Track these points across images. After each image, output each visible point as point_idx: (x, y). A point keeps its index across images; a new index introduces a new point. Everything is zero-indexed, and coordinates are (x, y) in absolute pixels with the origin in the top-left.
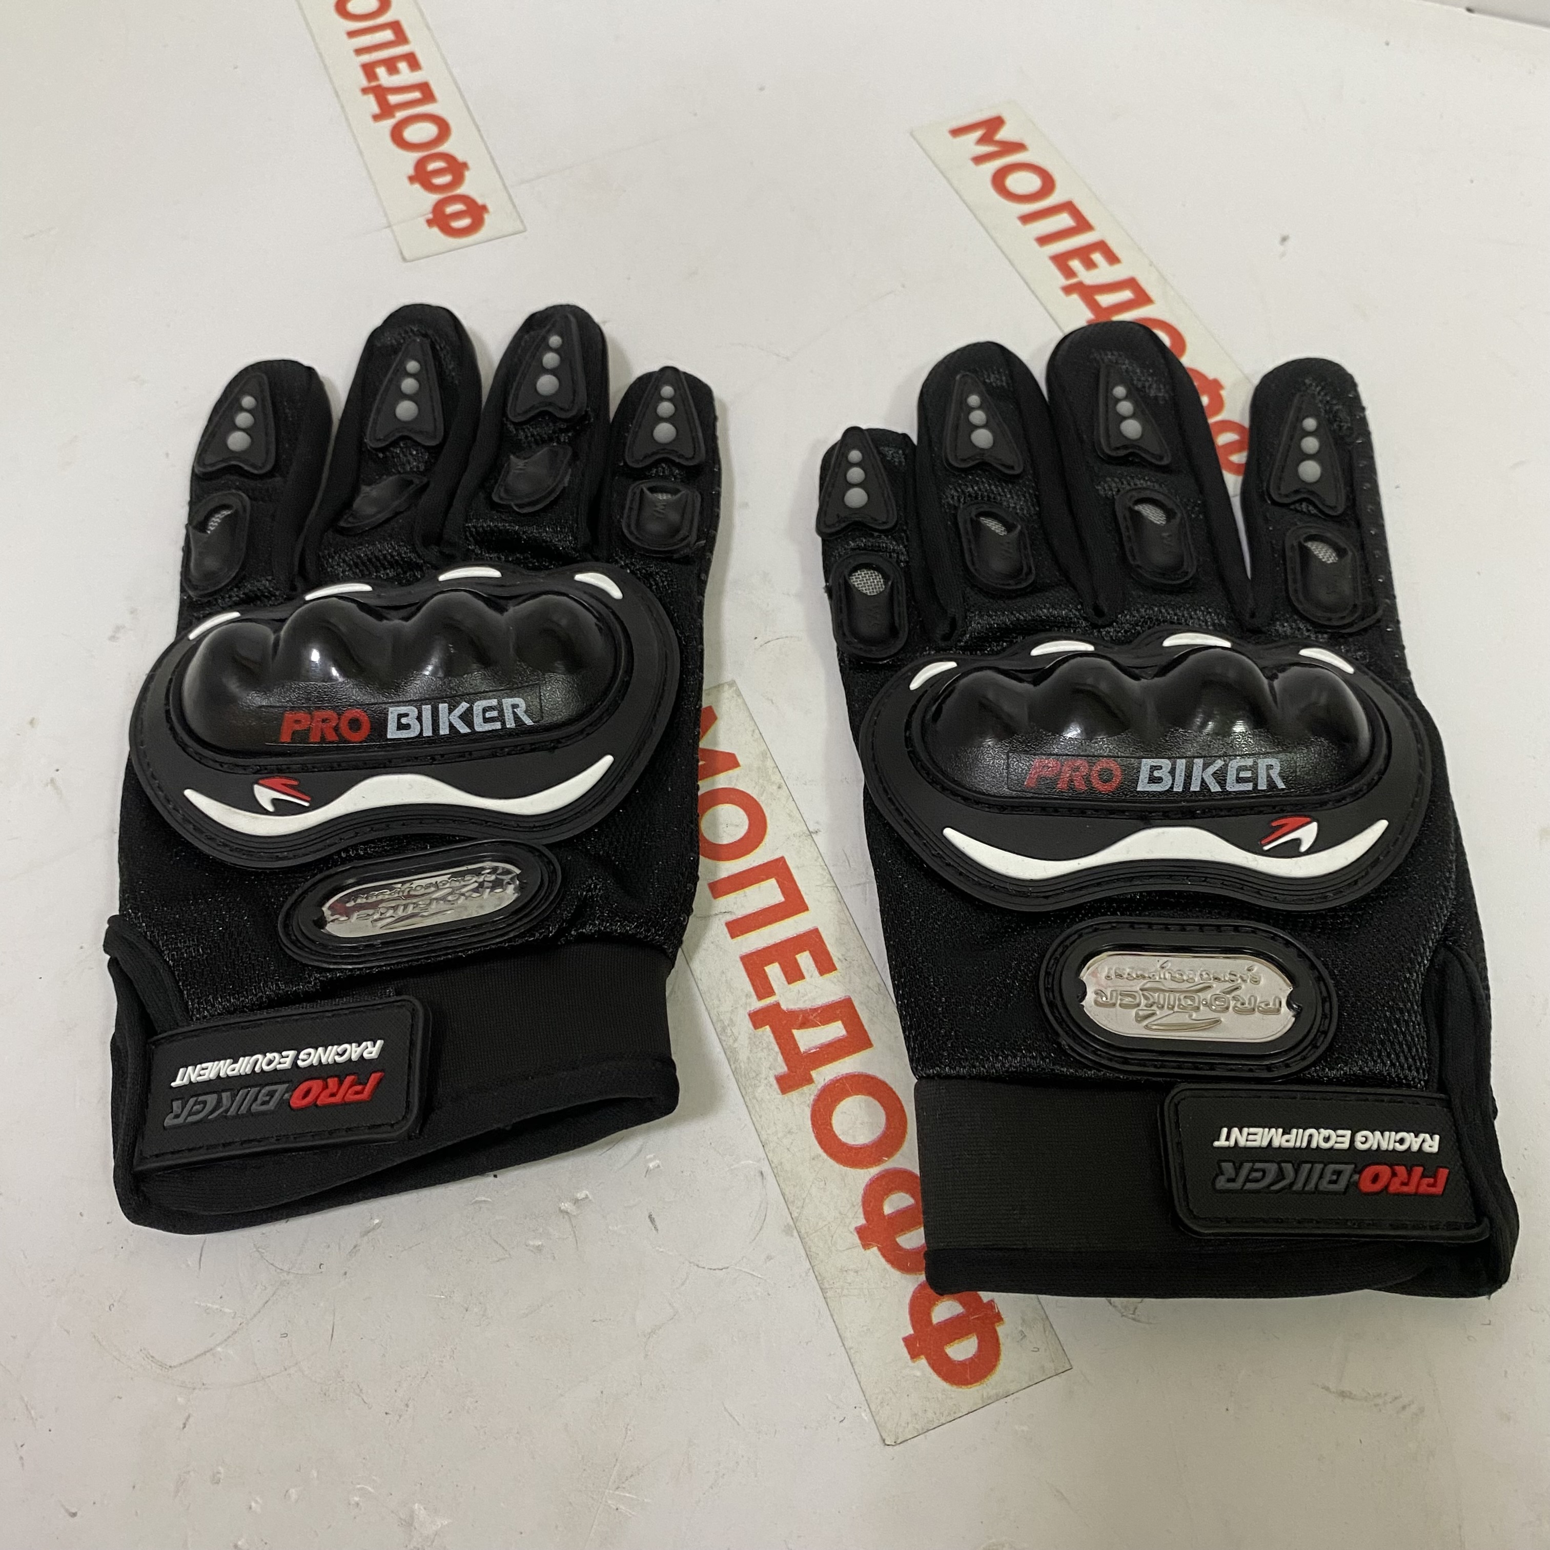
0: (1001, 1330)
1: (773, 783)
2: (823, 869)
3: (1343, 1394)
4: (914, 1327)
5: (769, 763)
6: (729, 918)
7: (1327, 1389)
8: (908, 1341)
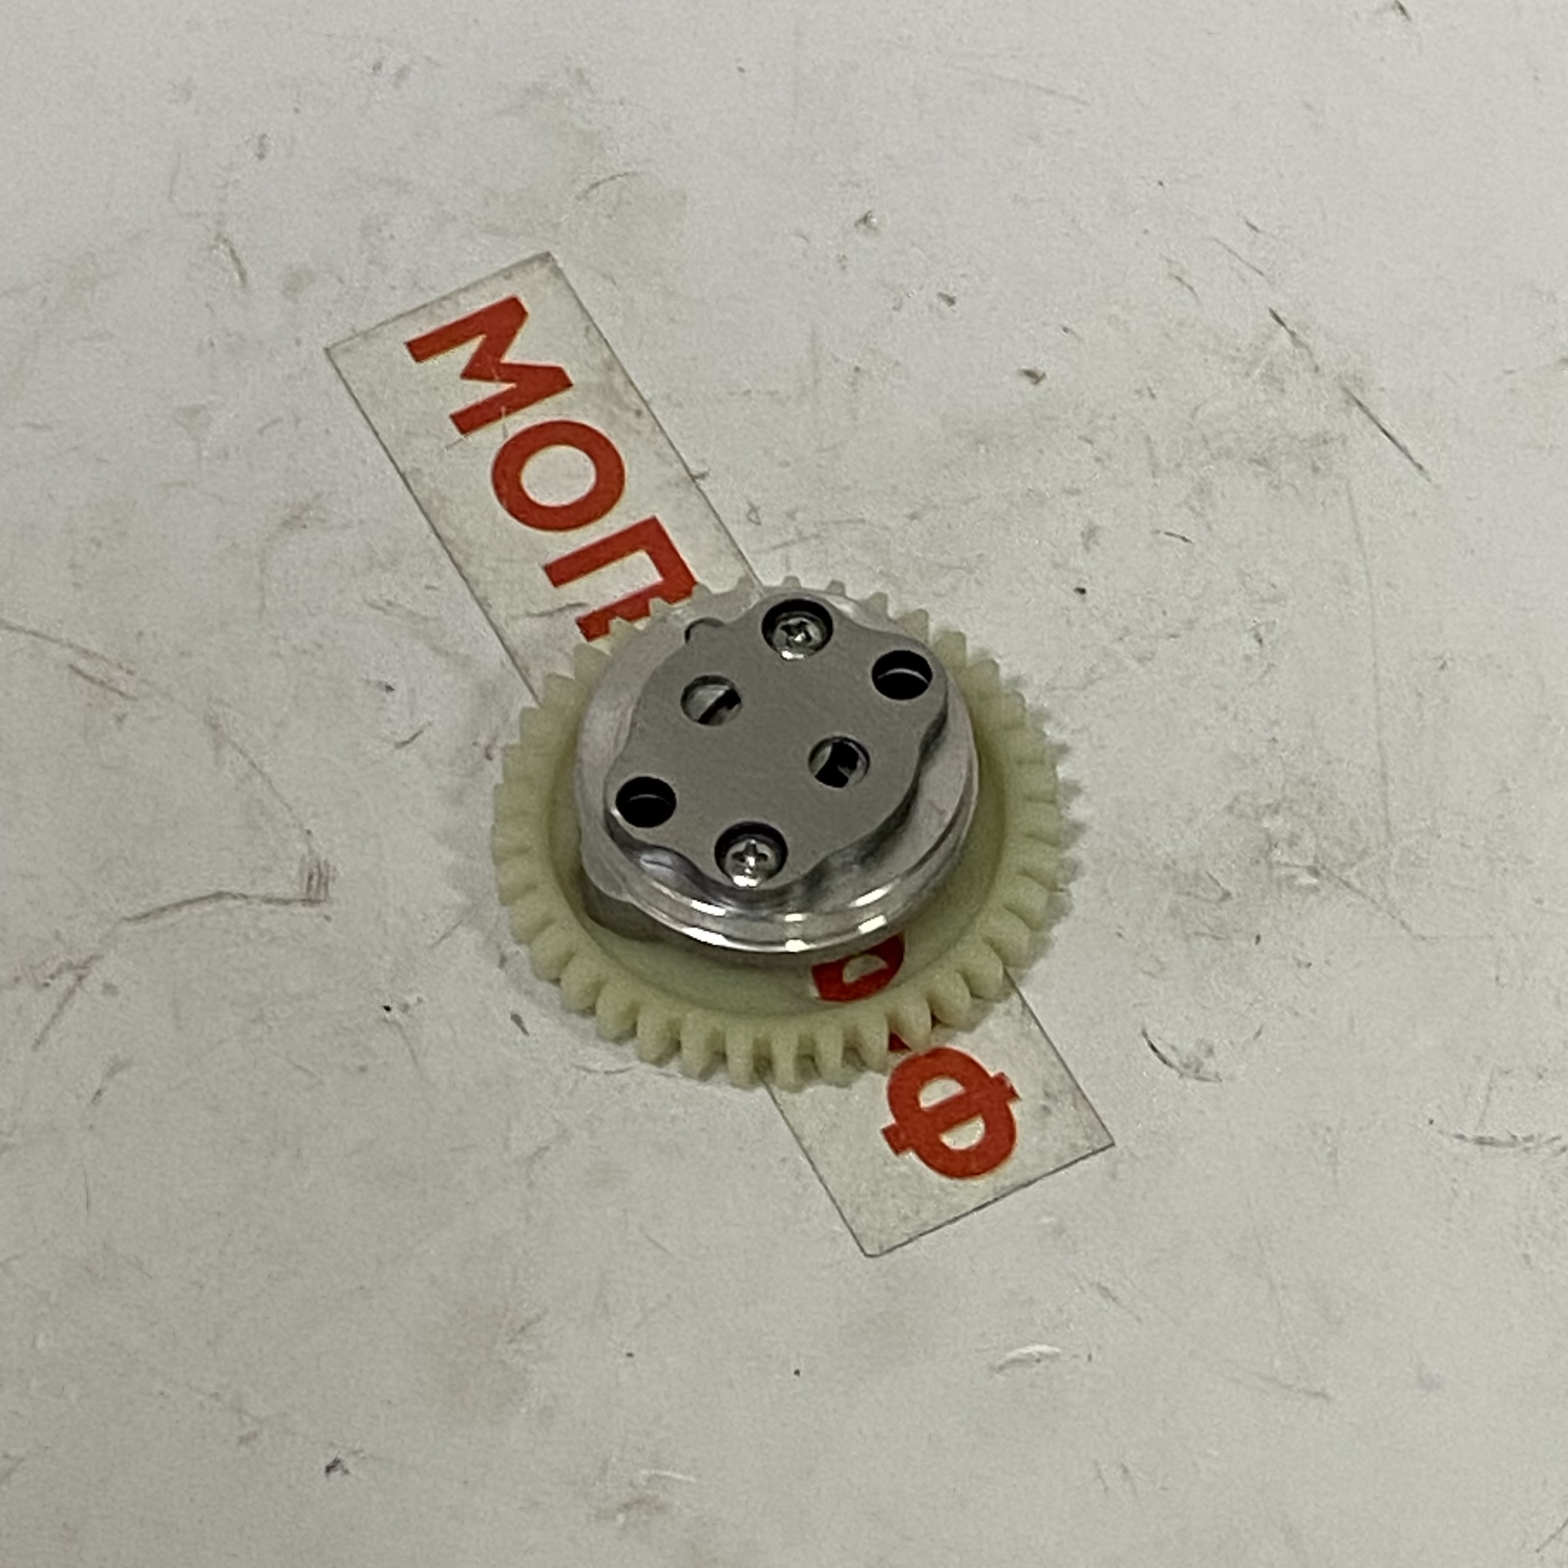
0: (1015, 1108)
1: (627, 408)
2: (718, 530)
3: (1481, 1141)
4: (896, 1116)
5: (618, 380)
6: (581, 613)
7: (1461, 1137)
8: (888, 1133)
